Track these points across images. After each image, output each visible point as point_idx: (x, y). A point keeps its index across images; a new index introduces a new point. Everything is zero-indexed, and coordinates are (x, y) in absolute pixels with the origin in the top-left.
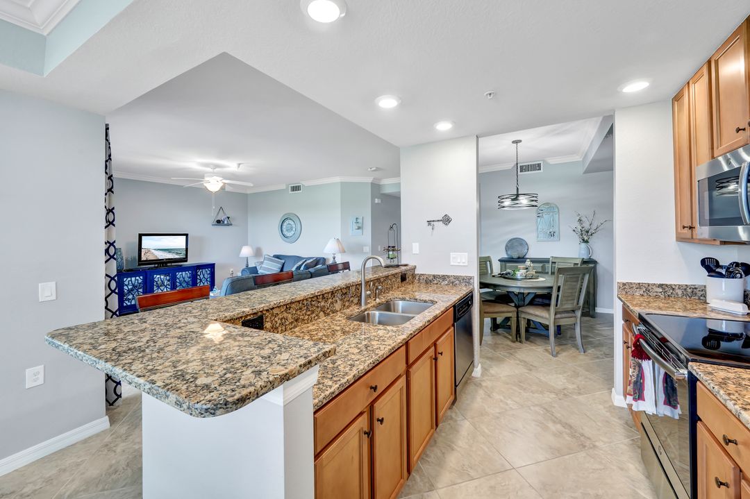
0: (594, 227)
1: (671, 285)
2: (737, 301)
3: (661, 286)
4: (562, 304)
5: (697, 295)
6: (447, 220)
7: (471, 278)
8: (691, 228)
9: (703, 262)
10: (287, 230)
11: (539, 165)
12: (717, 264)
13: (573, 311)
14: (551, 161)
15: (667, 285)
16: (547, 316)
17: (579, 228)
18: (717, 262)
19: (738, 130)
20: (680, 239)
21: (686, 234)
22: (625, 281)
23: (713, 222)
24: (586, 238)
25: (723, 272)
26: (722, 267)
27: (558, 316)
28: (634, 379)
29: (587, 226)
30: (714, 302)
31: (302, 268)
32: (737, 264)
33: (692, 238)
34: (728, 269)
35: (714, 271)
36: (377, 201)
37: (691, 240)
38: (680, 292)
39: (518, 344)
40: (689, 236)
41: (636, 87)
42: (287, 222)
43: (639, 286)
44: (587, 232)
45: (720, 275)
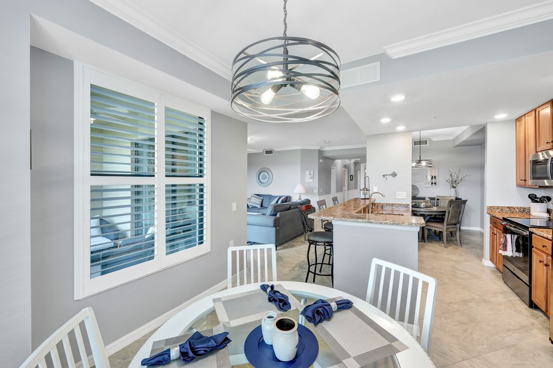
0: (459, 179)
1: (513, 207)
2: (544, 212)
3: (508, 207)
4: (450, 220)
5: (526, 211)
6: (394, 175)
7: (408, 205)
8: (525, 180)
9: (529, 196)
10: (263, 179)
11: (426, 141)
12: (536, 197)
13: (455, 224)
14: (434, 139)
15: (511, 207)
16: (442, 227)
17: (451, 179)
18: (536, 196)
19: (547, 143)
20: (519, 185)
21: (522, 184)
22: (491, 206)
23: (534, 178)
24: (455, 185)
25: (538, 200)
26: (538, 198)
27: (448, 227)
28: (503, 242)
29: (455, 178)
30: (534, 213)
31: (279, 202)
32: (544, 197)
33: (525, 185)
34: (540, 199)
35: (534, 200)
36: (321, 161)
37: (524, 186)
38: (517, 210)
39: (423, 243)
40: (524, 184)
41: (501, 116)
42: (263, 173)
43: (498, 208)
44: (456, 182)
45: (537, 202)
